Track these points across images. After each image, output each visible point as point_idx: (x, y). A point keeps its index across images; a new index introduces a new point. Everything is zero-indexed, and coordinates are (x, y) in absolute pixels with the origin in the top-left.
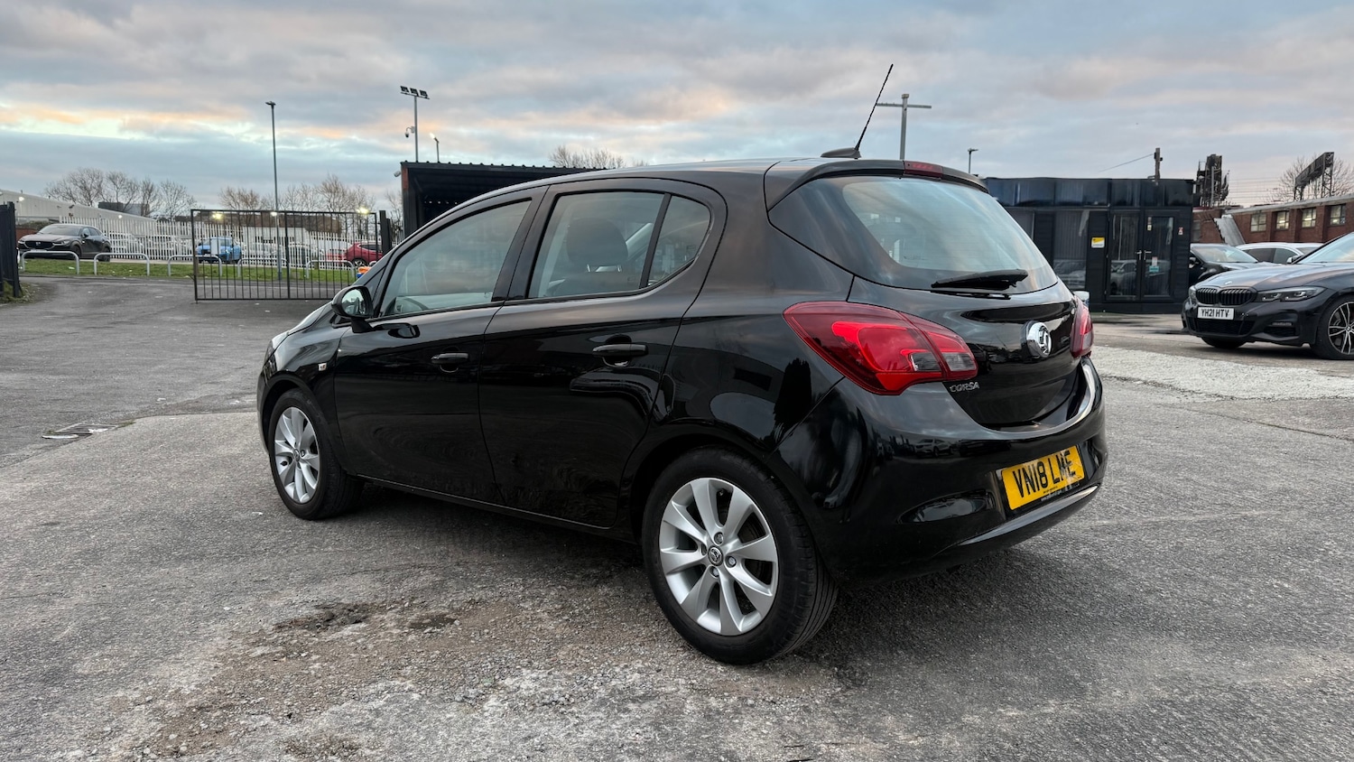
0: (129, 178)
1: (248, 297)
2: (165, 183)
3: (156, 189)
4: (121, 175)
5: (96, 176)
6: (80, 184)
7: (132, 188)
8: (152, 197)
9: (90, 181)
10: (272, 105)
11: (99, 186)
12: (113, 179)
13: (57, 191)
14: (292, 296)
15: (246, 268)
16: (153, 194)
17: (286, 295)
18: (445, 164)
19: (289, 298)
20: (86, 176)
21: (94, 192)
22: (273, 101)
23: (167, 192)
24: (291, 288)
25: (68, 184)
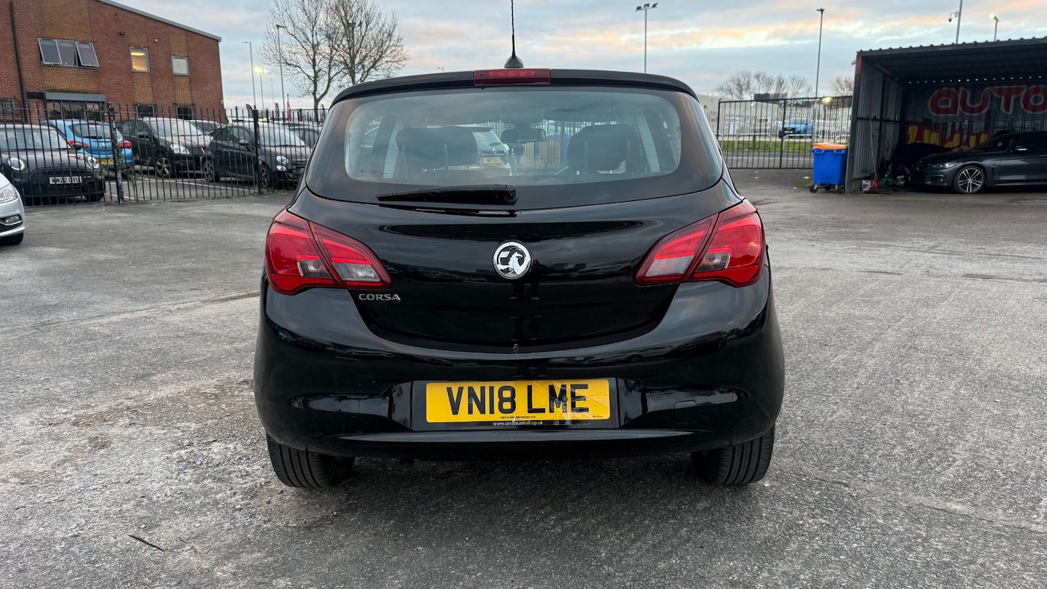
0: (768, 75)
1: (751, 166)
2: (792, 77)
3: (785, 82)
4: (763, 73)
5: (747, 75)
6: (736, 82)
7: (769, 83)
8: (782, 88)
9: (743, 79)
10: (822, 11)
11: (749, 83)
12: (757, 77)
13: (721, 89)
14: (782, 167)
15: (791, 142)
16: (783, 86)
17: (777, 165)
18: (906, 49)
19: (780, 168)
20: (740, 76)
21: (744, 87)
22: (823, 8)
23: (793, 83)
24: (783, 158)
25: (729, 83)
